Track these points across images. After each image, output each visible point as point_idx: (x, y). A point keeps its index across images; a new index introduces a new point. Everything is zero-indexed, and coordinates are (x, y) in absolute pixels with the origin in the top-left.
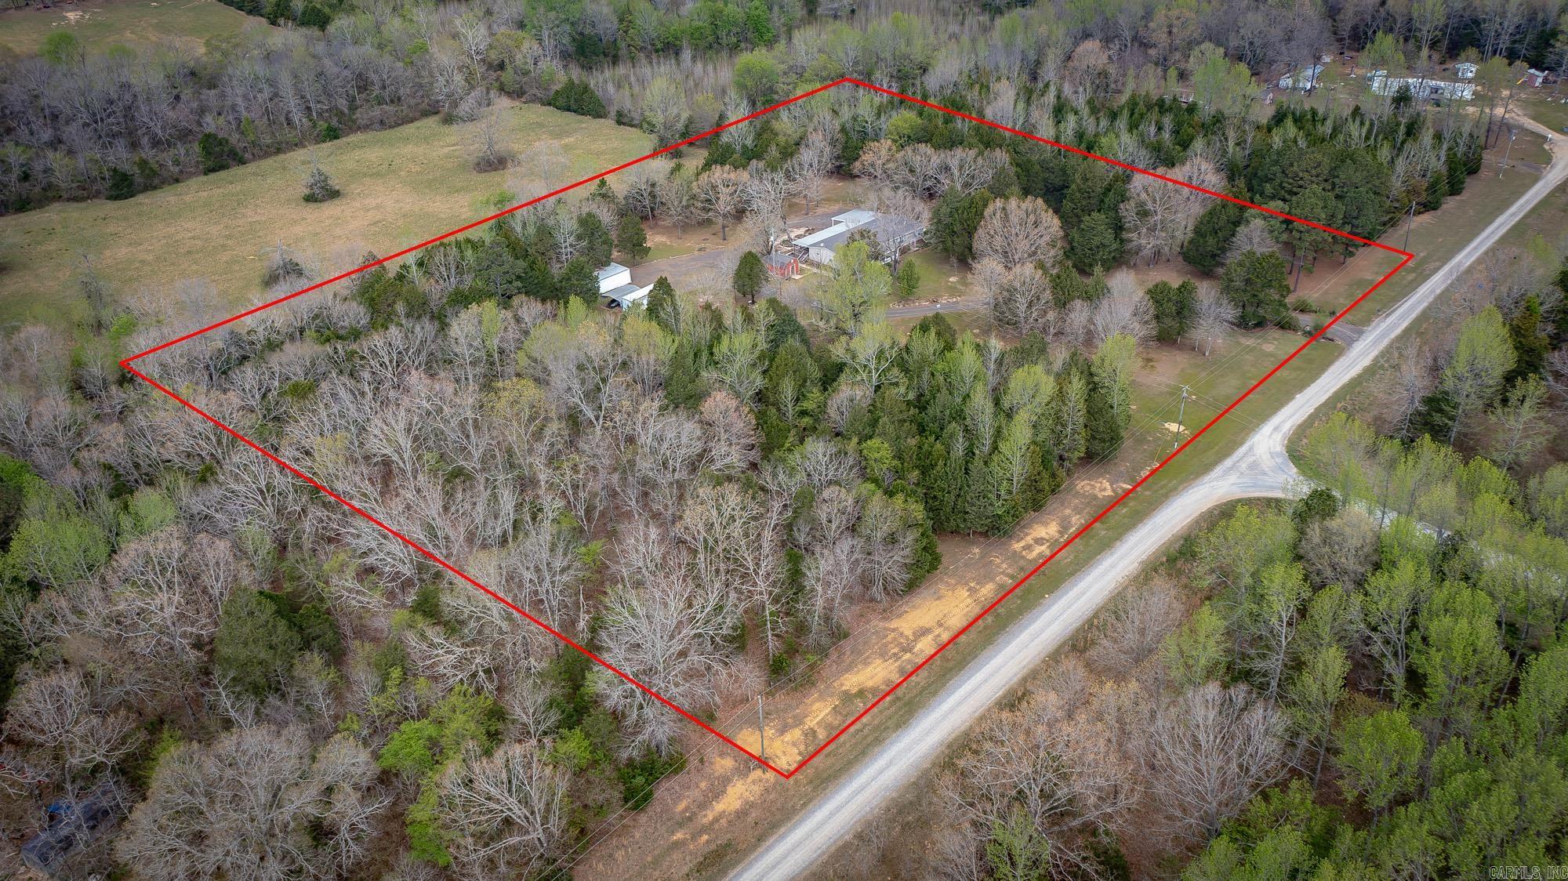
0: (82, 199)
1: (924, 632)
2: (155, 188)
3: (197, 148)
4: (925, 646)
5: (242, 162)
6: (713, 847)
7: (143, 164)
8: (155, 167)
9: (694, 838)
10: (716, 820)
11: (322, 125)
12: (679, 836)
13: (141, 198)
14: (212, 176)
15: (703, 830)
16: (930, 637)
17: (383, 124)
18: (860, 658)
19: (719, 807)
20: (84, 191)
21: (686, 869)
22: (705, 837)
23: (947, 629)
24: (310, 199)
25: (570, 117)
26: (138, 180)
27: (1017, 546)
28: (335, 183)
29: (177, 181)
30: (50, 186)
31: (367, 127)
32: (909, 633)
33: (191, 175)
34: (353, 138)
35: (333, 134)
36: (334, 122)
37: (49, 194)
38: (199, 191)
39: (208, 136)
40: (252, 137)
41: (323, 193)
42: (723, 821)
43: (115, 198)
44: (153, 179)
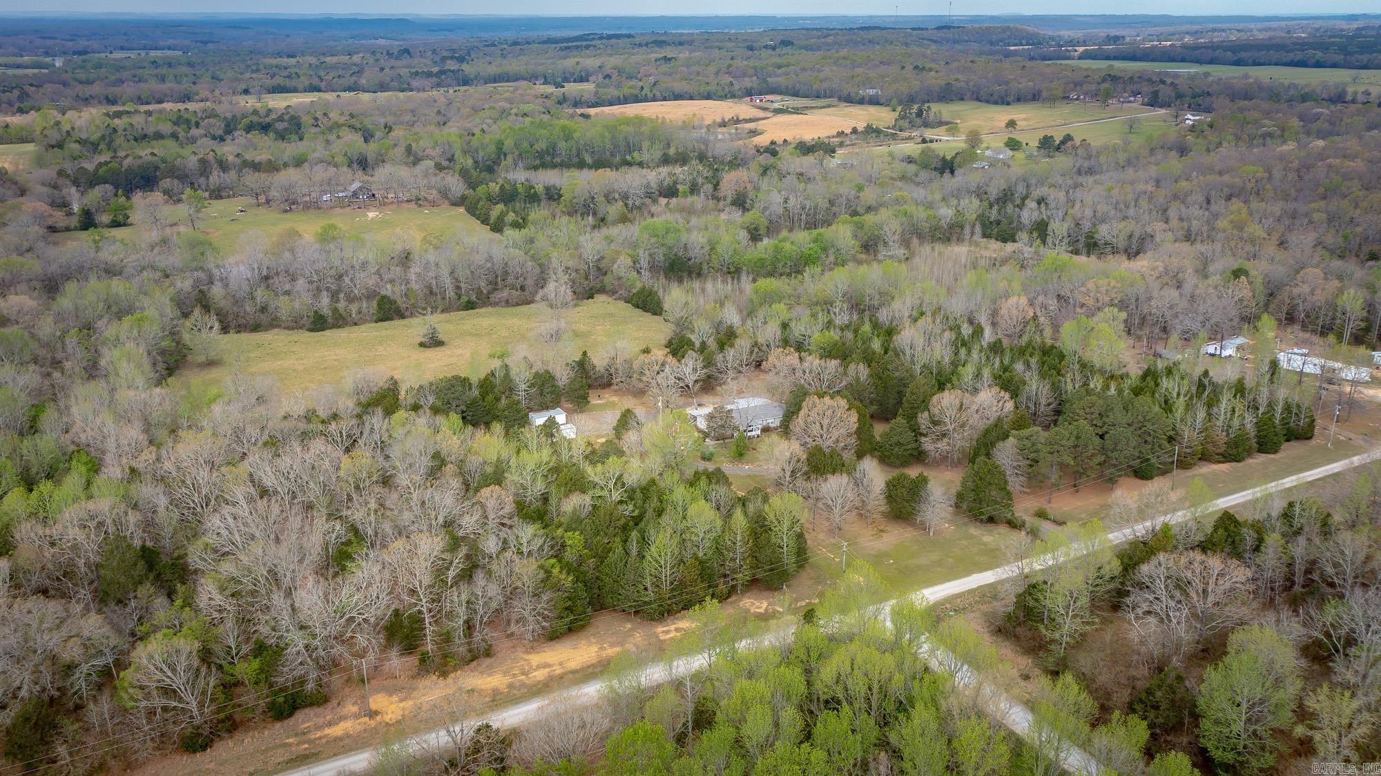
0: (293, 329)
1: (546, 665)
2: (339, 327)
3: (375, 304)
4: (540, 675)
5: (403, 317)
6: (307, 752)
7: (335, 310)
8: (344, 314)
9: (298, 744)
10: (320, 738)
11: (465, 299)
12: (291, 740)
13: (327, 333)
14: (380, 324)
15: (310, 742)
16: (548, 670)
17: (508, 303)
18: (490, 671)
19: (327, 731)
20: (295, 324)
21: (281, 760)
22: (306, 746)
23: (563, 668)
24: (422, 345)
25: (639, 311)
26: (330, 320)
27: (660, 629)
28: (441, 337)
29: (356, 324)
30: (276, 319)
31: (496, 304)
32: (534, 664)
33: (365, 322)
34: (483, 310)
35: (470, 306)
36: (474, 298)
37: (275, 323)
38: (369, 332)
39: (384, 297)
40: (412, 301)
41: (434, 342)
42: (324, 741)
43: (311, 330)
44: (340, 321)
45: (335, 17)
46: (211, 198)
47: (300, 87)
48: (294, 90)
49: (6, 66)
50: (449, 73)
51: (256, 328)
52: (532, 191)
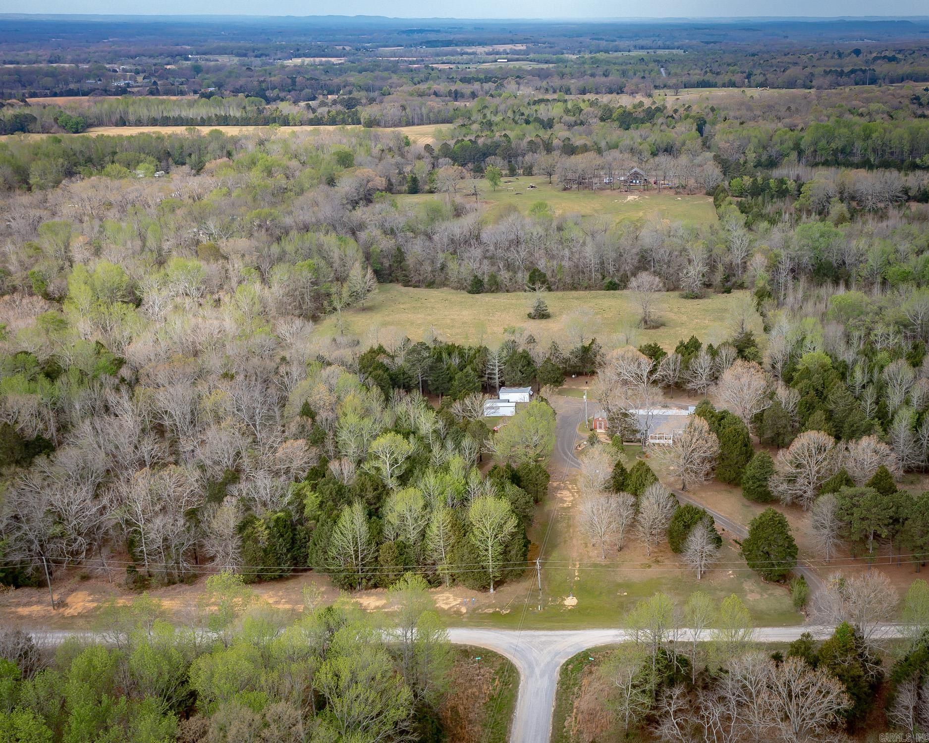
0: (457, 289)
2: (493, 292)
3: (527, 275)
7: (493, 277)
8: (499, 281)
10: (10, 613)
11: (608, 280)
20: (460, 285)
24: (530, 316)
26: (486, 285)
28: (550, 310)
29: (508, 291)
30: (448, 279)
35: (612, 287)
36: (616, 280)
37: (446, 282)
39: (536, 270)
40: (560, 276)
41: (541, 314)
42: (11, 616)
43: (469, 292)
44: (495, 287)
45: (848, 20)
46: (524, 174)
47: (720, 83)
48: (714, 85)
49: (538, 61)
50: (858, 72)
51: (431, 285)
52: (784, 186)
